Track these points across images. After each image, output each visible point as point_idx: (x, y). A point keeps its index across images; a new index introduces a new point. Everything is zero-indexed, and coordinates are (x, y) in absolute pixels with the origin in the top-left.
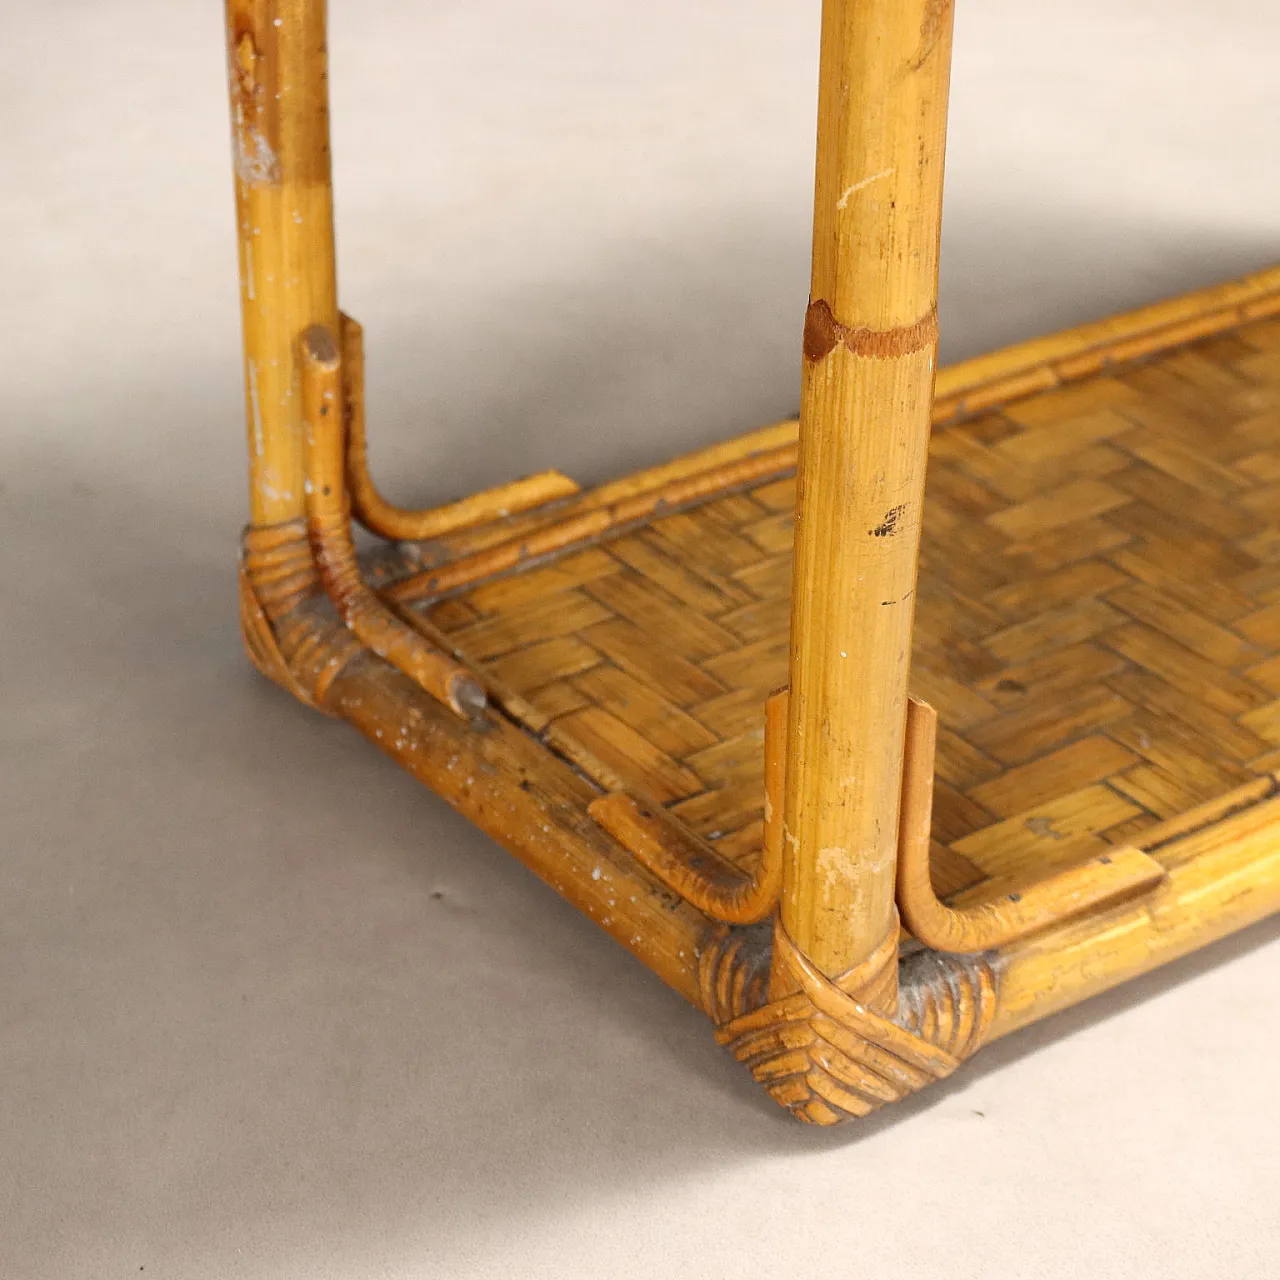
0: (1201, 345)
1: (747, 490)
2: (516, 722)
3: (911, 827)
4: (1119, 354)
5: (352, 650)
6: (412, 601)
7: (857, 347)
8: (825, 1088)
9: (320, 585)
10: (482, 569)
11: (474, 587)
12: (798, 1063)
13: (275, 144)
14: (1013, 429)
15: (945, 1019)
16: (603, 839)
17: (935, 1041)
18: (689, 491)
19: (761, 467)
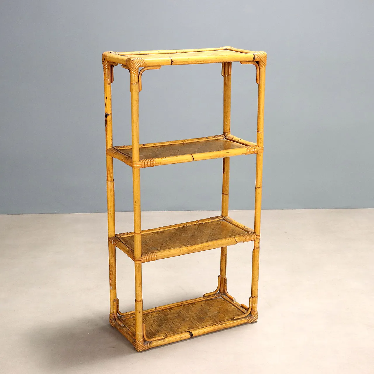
0: (191, 304)
1: (149, 313)
2: (126, 327)
3: (144, 331)
4: (183, 304)
5: (116, 322)
6: (121, 320)
7: (137, 302)
8: (138, 349)
9: (114, 318)
10: (127, 318)
11: (127, 319)
12: (137, 347)
13: (112, 287)
14: (172, 310)
15: (147, 345)
16: (129, 334)
17: (146, 346)
18: (144, 313)
19: (150, 311)
